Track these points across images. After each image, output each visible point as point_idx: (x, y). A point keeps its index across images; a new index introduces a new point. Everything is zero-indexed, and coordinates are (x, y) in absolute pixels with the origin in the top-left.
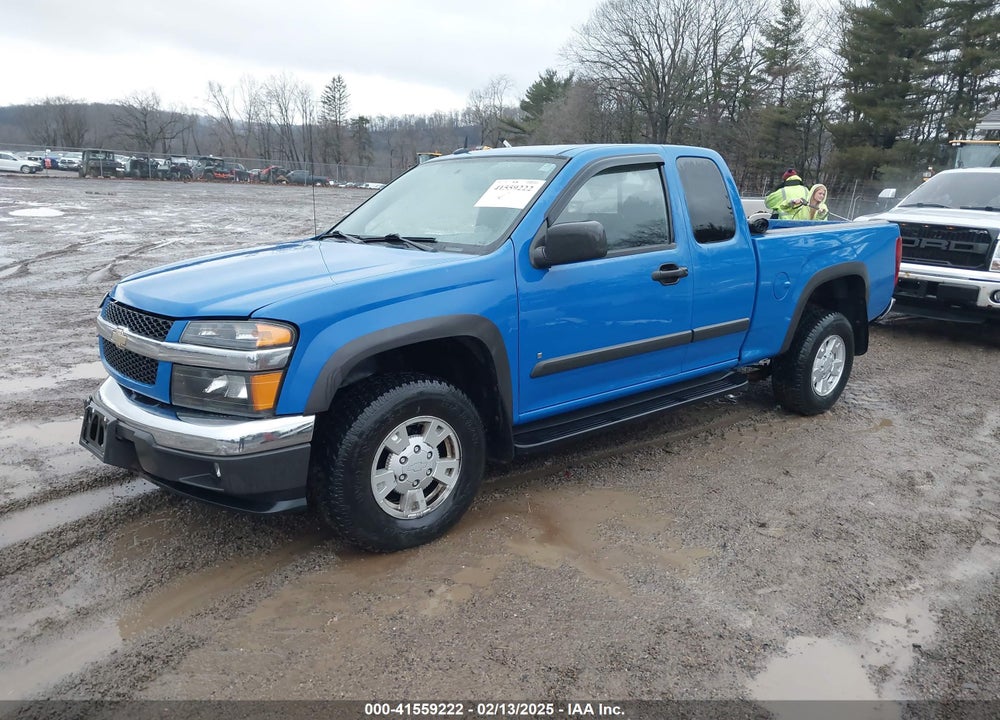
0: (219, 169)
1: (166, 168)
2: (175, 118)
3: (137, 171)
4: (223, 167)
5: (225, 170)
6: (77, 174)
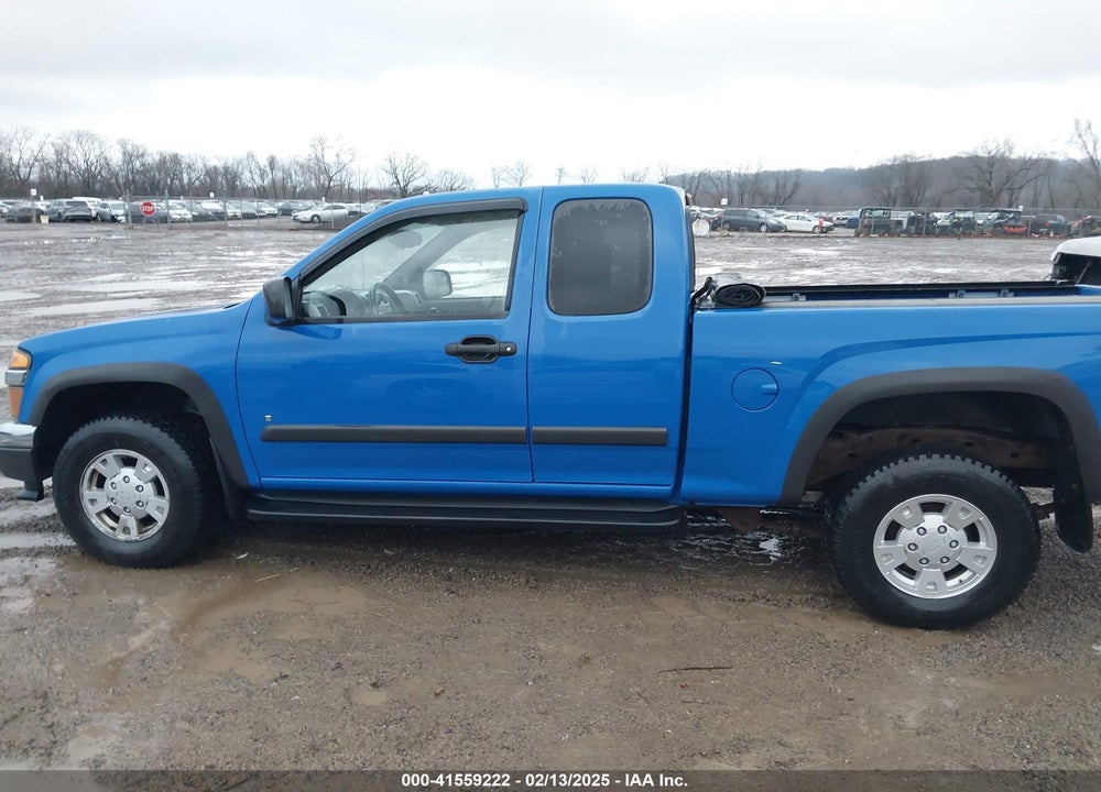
0: (1012, 223)
1: (947, 223)
2: (1028, 165)
3: (913, 228)
4: (1018, 219)
5: (1020, 223)
6: (852, 232)
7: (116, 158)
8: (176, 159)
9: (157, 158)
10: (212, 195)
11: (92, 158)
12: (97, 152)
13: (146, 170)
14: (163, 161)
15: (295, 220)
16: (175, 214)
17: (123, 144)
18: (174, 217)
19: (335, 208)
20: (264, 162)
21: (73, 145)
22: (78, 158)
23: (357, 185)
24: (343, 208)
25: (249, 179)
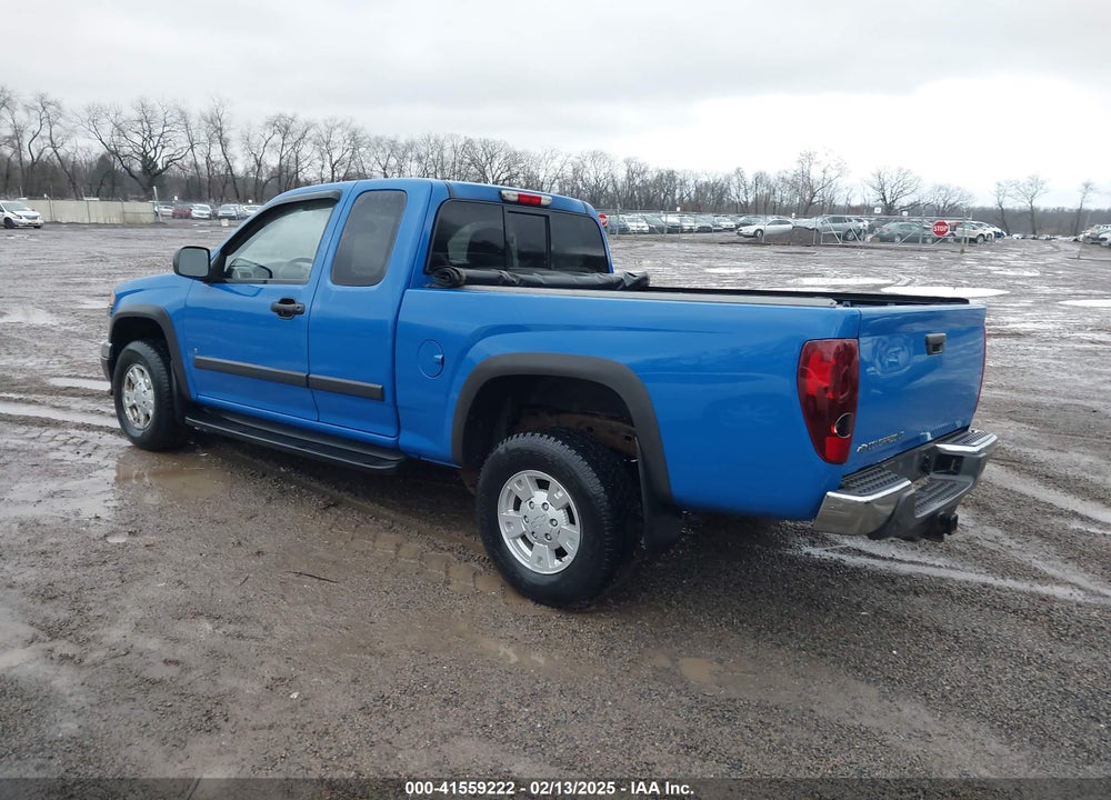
7: (621, 175)
8: (671, 176)
9: (656, 175)
10: (678, 209)
11: (602, 176)
12: (606, 170)
13: (645, 186)
14: (661, 177)
15: (739, 234)
16: (633, 226)
17: (628, 162)
18: (631, 228)
19: (780, 223)
20: (750, 179)
21: (588, 164)
22: (590, 175)
23: (840, 202)
24: (788, 223)
25: (734, 194)
